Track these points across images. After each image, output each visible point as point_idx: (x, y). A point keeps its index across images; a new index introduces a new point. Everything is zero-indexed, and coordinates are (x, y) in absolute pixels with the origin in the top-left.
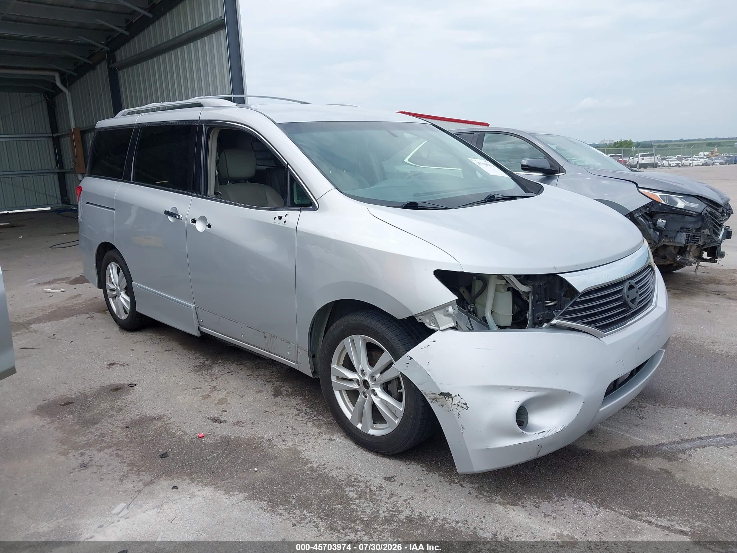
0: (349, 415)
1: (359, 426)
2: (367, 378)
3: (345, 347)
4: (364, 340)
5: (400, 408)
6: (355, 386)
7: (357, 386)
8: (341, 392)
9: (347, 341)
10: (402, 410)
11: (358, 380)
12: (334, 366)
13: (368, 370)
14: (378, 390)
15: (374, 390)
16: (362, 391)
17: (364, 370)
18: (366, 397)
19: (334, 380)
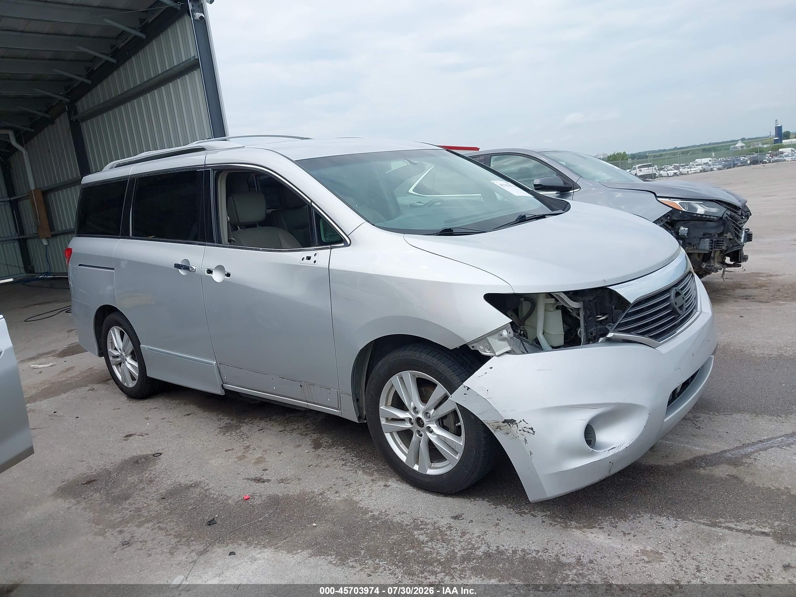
0: (403, 458)
1: (416, 468)
2: (420, 415)
3: (393, 385)
4: (413, 375)
5: (460, 442)
6: (408, 425)
7: (410, 425)
8: (391, 434)
9: (395, 379)
10: (462, 444)
11: (410, 419)
12: (382, 407)
13: (421, 407)
14: (434, 427)
15: (429, 427)
16: (416, 430)
17: (417, 407)
18: (421, 435)
19: (383, 422)
